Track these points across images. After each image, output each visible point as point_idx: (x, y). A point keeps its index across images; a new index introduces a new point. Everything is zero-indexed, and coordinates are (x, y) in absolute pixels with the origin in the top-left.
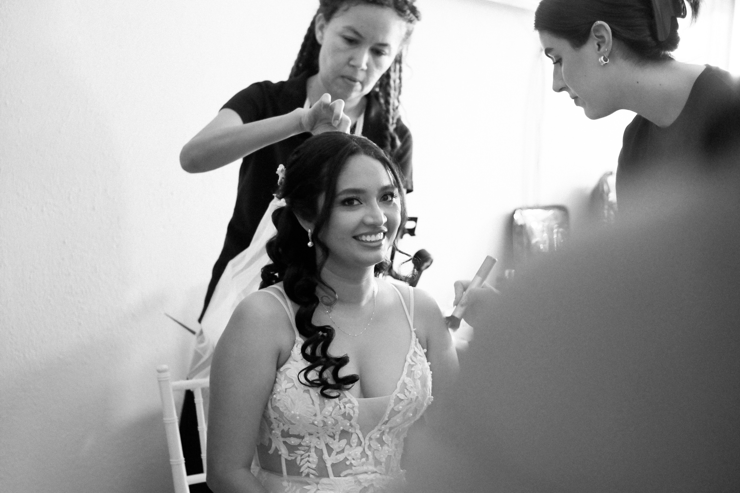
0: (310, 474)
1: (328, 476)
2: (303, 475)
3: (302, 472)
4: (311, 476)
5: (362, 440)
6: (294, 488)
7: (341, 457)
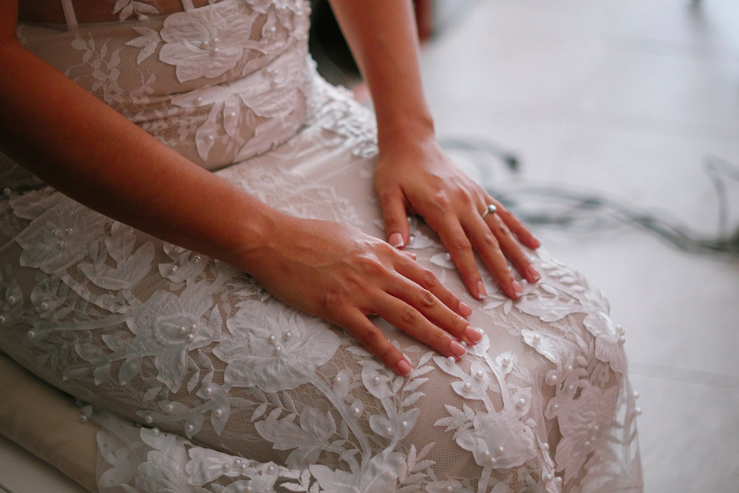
0: (138, 13)
1: (182, 9)
2: (122, 18)
3: (118, 14)
4: (143, 17)
6: (104, 50)
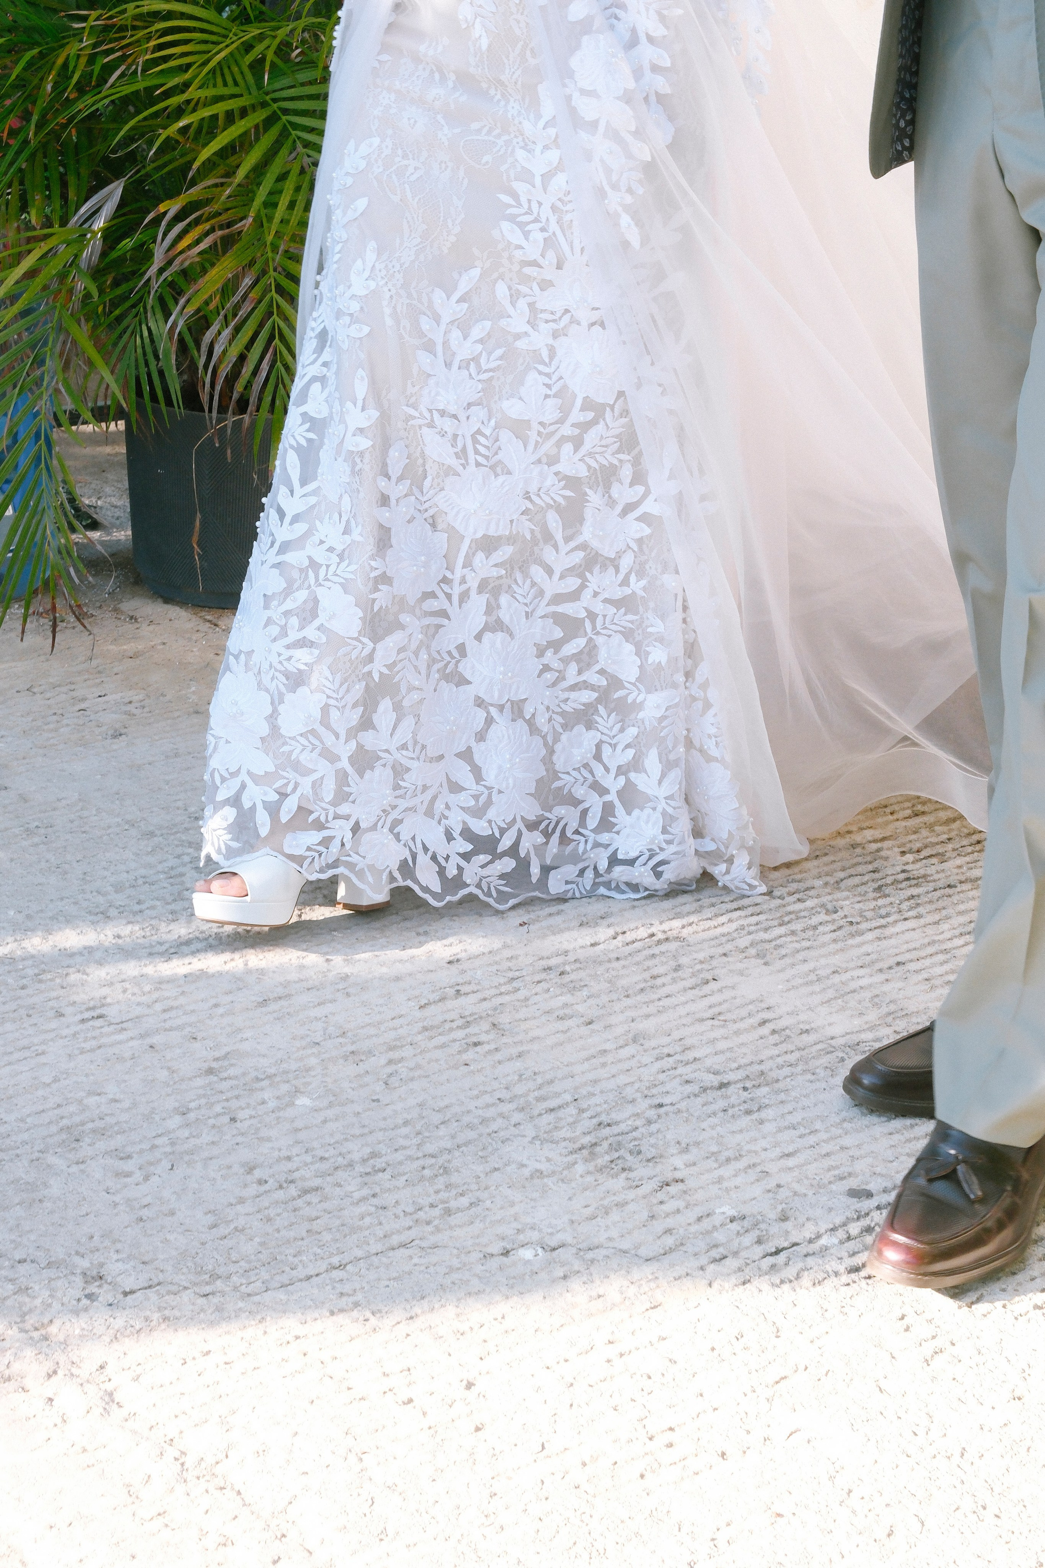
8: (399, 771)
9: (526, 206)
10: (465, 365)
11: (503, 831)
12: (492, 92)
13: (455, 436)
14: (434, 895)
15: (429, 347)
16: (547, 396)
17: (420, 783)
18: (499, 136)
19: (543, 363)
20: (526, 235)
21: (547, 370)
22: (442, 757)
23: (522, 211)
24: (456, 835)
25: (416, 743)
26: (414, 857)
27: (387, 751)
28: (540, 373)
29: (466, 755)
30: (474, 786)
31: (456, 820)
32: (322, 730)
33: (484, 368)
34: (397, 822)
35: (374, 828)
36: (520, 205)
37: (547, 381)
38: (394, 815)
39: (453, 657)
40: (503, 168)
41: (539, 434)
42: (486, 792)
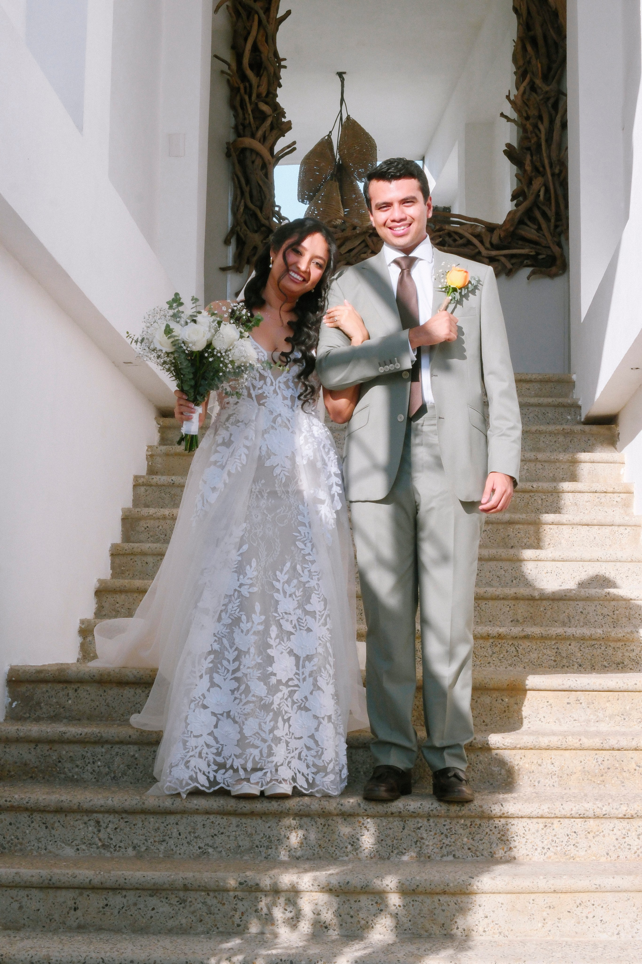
5: (273, 381)
7: (260, 391)
8: (287, 743)
9: (303, 535)
10: (291, 595)
11: (328, 764)
12: (282, 497)
13: (291, 621)
14: (305, 789)
15: (278, 591)
16: (319, 601)
17: (294, 747)
18: (288, 512)
19: (316, 590)
20: (305, 545)
21: (317, 592)
22: (301, 738)
23: (302, 537)
24: (310, 766)
25: (290, 732)
26: (296, 774)
27: (283, 736)
28: (316, 594)
29: (312, 737)
30: (316, 748)
31: (310, 760)
32: (260, 732)
33: (297, 595)
34: (289, 762)
35: (282, 765)
36: (301, 535)
37: (318, 596)
38: (288, 760)
39: (303, 701)
40: (292, 522)
41: (319, 615)
42: (321, 750)
